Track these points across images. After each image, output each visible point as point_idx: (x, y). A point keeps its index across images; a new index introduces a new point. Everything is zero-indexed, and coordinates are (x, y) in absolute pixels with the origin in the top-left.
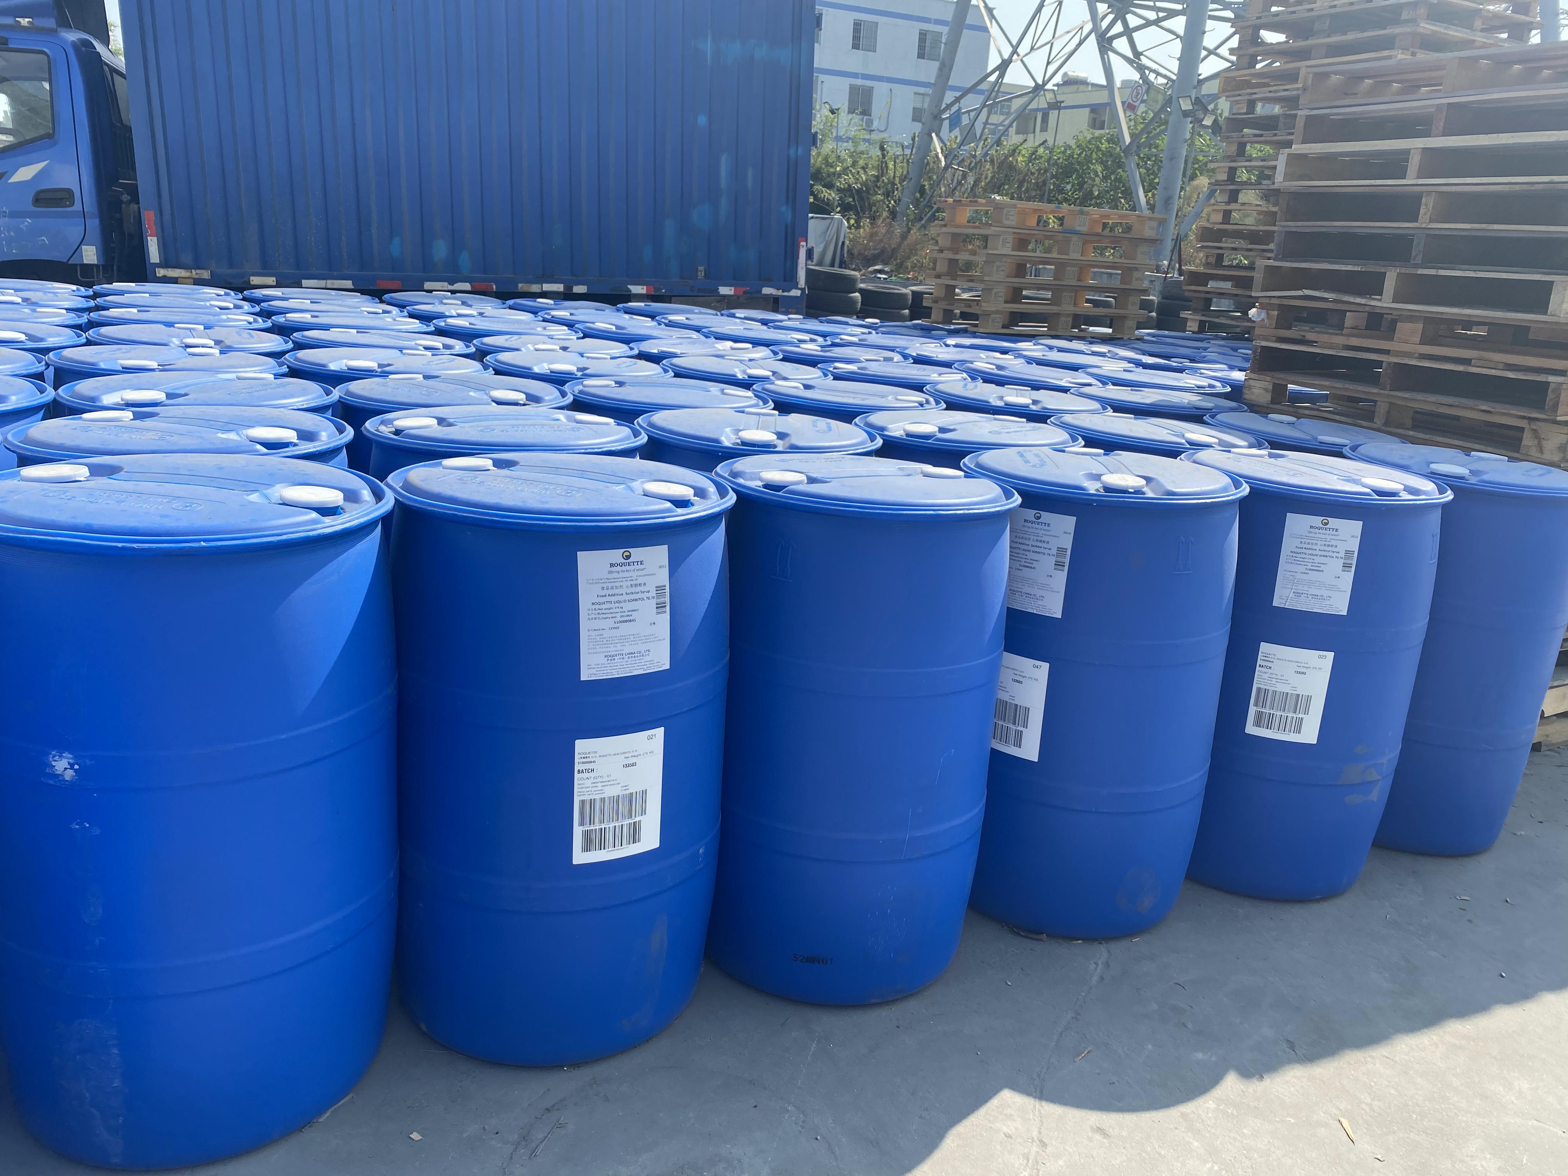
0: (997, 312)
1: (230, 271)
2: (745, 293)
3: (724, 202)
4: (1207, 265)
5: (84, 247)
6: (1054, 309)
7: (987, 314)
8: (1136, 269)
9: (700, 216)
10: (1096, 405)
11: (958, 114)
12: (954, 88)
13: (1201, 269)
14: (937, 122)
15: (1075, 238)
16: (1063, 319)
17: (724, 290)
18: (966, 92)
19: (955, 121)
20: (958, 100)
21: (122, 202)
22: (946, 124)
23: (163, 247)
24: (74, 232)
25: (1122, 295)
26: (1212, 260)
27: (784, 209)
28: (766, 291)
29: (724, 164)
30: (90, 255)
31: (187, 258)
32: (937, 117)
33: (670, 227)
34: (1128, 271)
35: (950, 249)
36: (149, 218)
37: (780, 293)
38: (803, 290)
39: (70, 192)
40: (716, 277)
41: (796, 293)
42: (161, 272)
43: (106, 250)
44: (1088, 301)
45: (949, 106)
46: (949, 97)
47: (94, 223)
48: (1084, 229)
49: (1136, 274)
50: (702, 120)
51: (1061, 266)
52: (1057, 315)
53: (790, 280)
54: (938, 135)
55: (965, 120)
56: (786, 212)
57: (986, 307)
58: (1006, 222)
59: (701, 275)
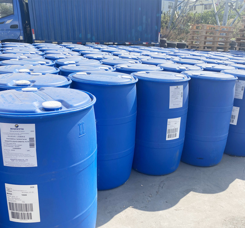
0: (202, 46)
1: (49, 41)
2: (148, 44)
3: (144, 26)
4: (241, 37)
5: (20, 36)
6: (213, 46)
7: (200, 47)
8: (229, 38)
9: (139, 28)
10: (234, 68)
11: (180, 7)
12: (179, 2)
13: (239, 38)
14: (176, 9)
15: (217, 32)
16: (215, 48)
17: (144, 43)
18: (182, 2)
19: (180, 8)
20: (180, 4)
21: (27, 27)
22: (178, 9)
23: (36, 36)
24: (18, 33)
25: (226, 43)
26: (242, 36)
27: (156, 26)
28: (152, 43)
29: (144, 17)
30: (21, 38)
31: (40, 38)
32: (176, 7)
33: (133, 30)
34: (227, 38)
35: (193, 34)
36: (33, 31)
37: (155, 43)
38: (159, 43)
39: (17, 25)
40: (142, 40)
41: (158, 43)
42: (35, 41)
43: (24, 37)
44: (218, 44)
45: (178, 5)
46: (178, 3)
47: (22, 31)
48: (219, 30)
49: (229, 39)
50: (140, 9)
51: (214, 37)
52: (214, 47)
53: (157, 41)
54: (176, 11)
55: (182, 8)
56: (156, 27)
57: (200, 45)
58: (205, 29)
59: (140, 40)
